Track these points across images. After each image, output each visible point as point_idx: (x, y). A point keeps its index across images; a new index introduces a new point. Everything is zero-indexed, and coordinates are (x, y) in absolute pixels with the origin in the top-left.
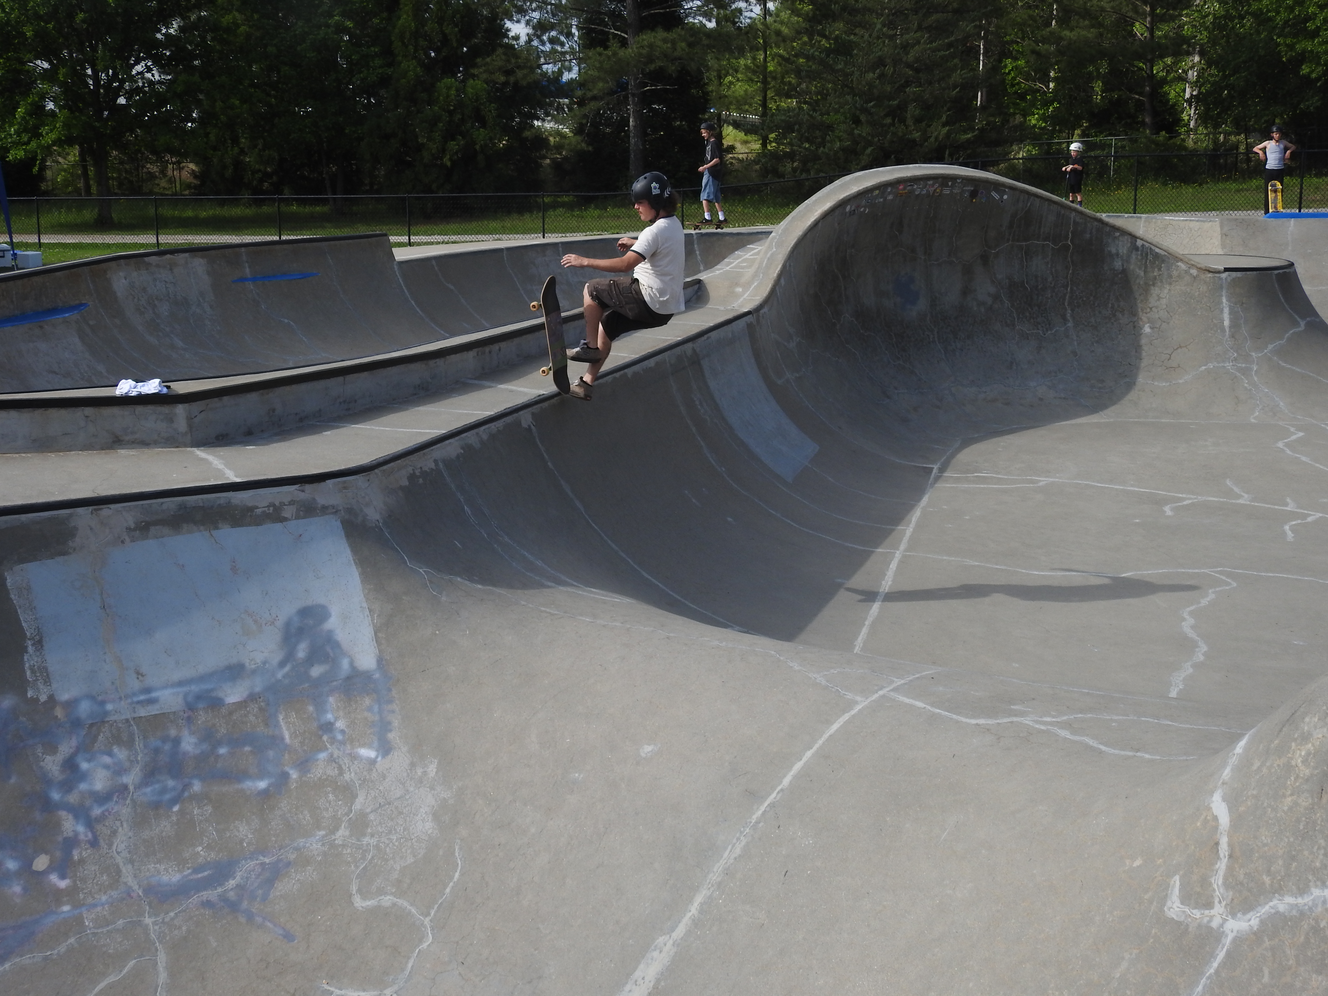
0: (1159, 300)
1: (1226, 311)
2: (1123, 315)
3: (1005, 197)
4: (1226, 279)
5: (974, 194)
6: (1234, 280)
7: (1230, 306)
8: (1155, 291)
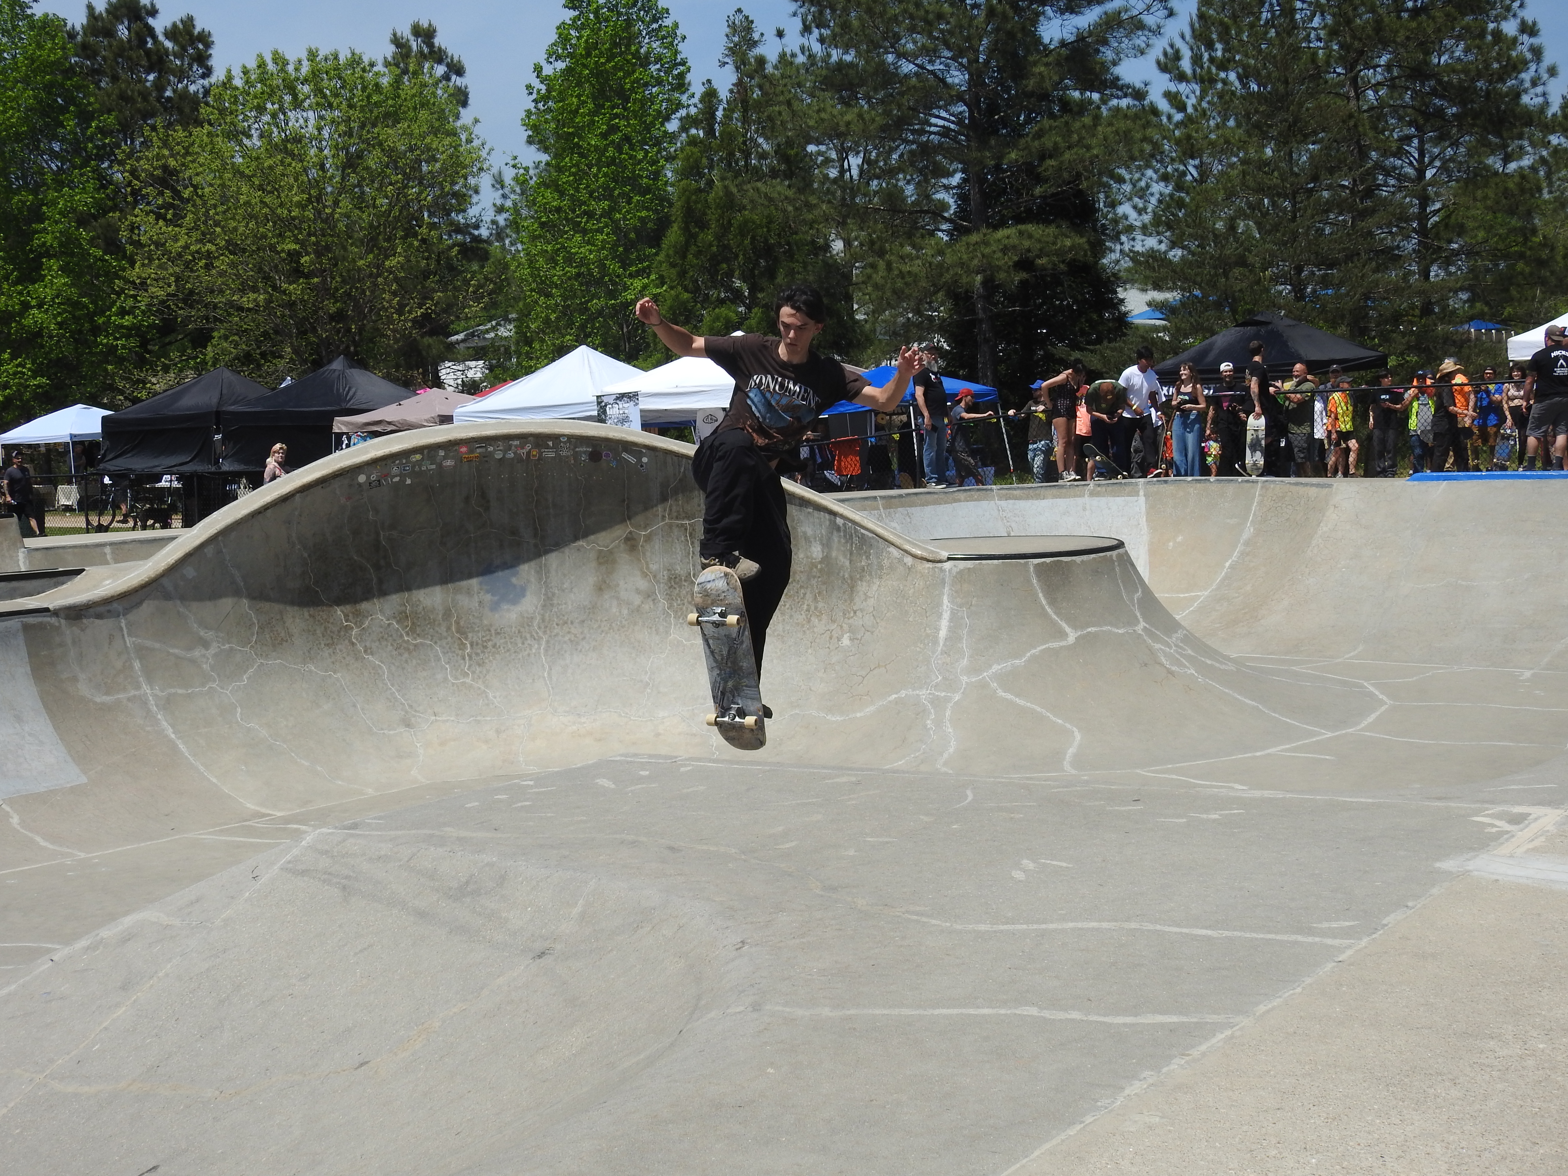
0: (865, 600)
1: (946, 616)
2: (820, 620)
3: (645, 460)
4: (950, 571)
5: (595, 456)
6: (961, 572)
7: (952, 609)
8: (862, 587)
